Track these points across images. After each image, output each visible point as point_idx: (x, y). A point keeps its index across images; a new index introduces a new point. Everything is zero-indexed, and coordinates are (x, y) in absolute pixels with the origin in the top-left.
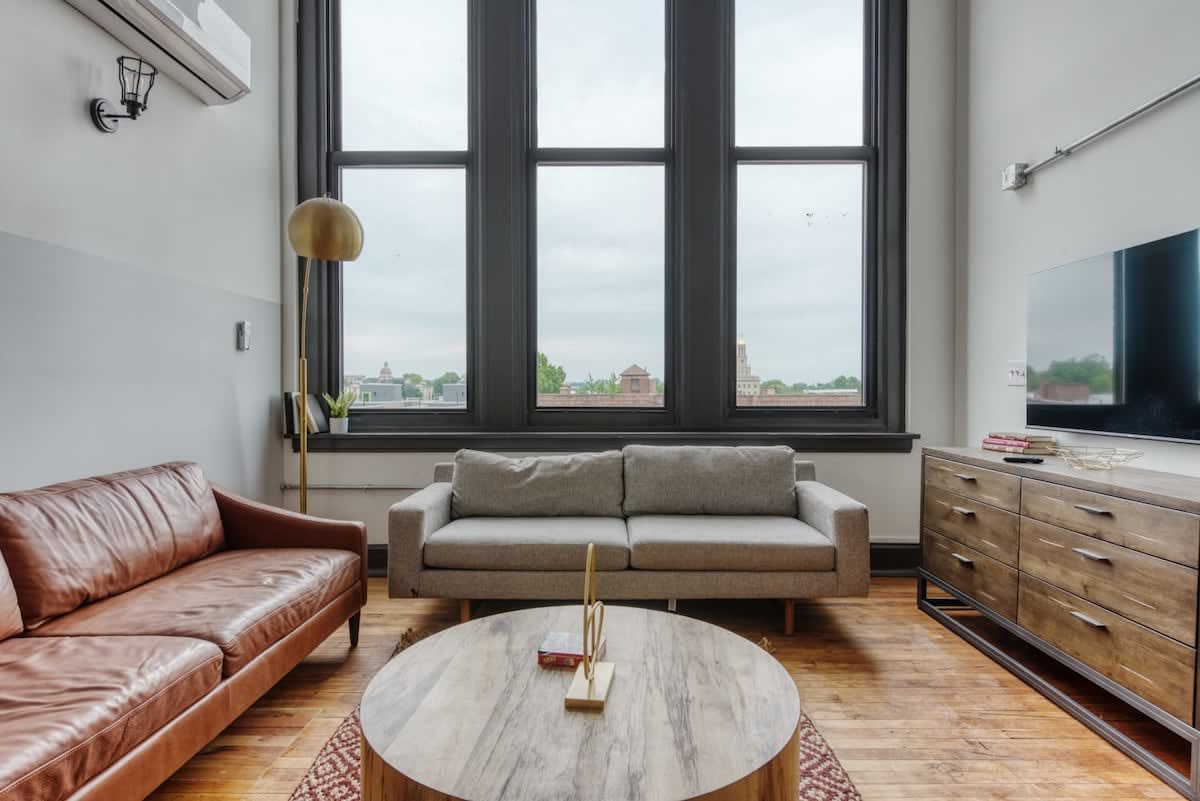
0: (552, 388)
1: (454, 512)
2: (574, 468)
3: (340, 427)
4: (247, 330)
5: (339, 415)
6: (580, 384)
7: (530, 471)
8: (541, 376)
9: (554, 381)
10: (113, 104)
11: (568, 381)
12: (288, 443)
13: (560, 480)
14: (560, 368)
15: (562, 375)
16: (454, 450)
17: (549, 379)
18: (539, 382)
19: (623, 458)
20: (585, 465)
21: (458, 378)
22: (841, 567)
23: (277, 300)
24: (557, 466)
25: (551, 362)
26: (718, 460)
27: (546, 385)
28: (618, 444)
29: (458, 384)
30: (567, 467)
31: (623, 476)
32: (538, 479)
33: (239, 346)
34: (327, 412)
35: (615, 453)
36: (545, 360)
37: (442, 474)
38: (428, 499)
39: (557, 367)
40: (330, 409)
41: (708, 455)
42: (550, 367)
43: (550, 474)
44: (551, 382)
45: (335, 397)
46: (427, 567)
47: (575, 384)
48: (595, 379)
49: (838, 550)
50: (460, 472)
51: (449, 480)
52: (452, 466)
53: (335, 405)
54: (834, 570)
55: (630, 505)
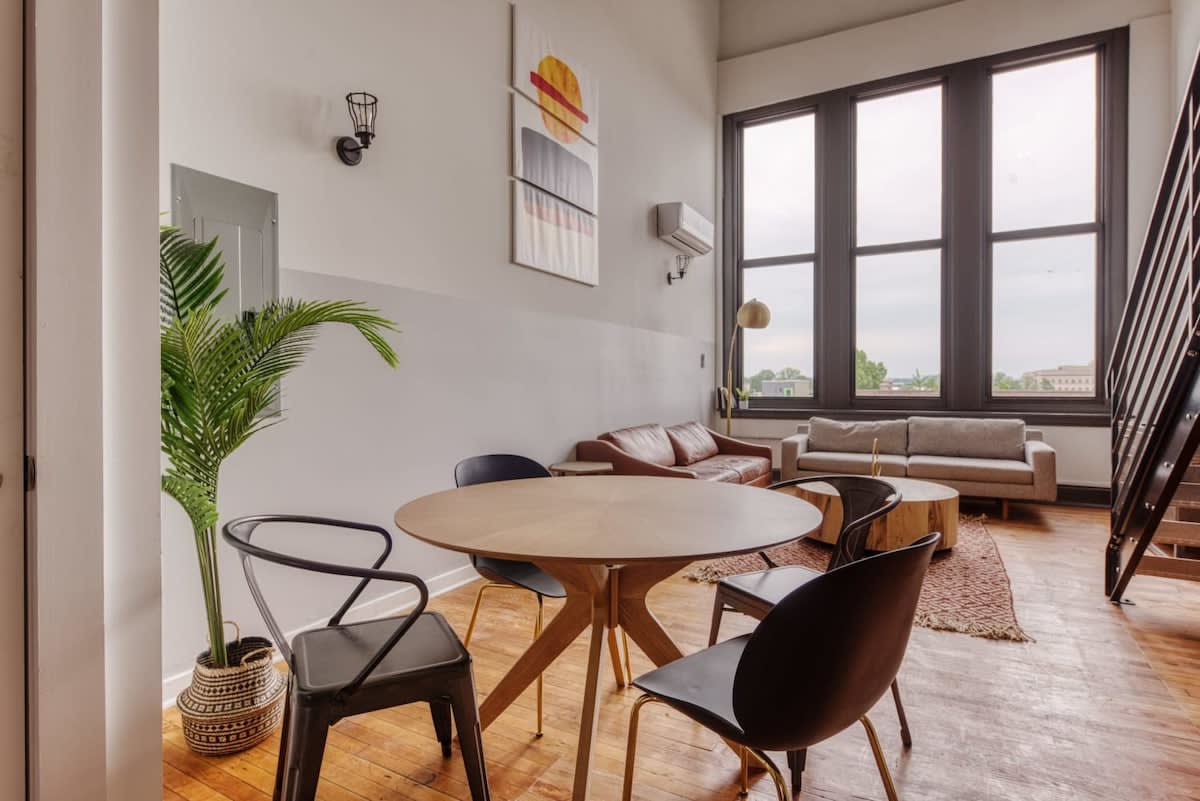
0: (872, 384)
1: (810, 448)
2: (877, 428)
3: (744, 405)
4: (706, 359)
5: (744, 399)
6: (904, 380)
7: (852, 428)
8: (859, 372)
9: (874, 377)
10: (675, 274)
11: (890, 376)
12: (718, 414)
13: (869, 435)
14: (881, 364)
15: (882, 369)
16: (808, 419)
17: (867, 375)
18: (858, 378)
19: (908, 425)
20: (884, 427)
21: (773, 375)
22: (1036, 482)
23: (713, 340)
24: (866, 427)
25: (870, 358)
26: (969, 427)
27: (865, 382)
28: (906, 416)
29: (773, 381)
30: (873, 427)
31: (908, 433)
32: (856, 434)
33: (702, 365)
34: (737, 397)
35: (904, 421)
36: (864, 357)
37: (801, 430)
38: (800, 439)
39: (877, 364)
40: (738, 396)
41: (963, 424)
42: (870, 363)
43: (863, 431)
44: (870, 378)
45: (741, 389)
46: (799, 469)
47: (897, 380)
48: (923, 375)
49: (1035, 473)
50: (812, 428)
51: (806, 433)
52: (807, 427)
53: (742, 394)
54: (1032, 484)
55: (911, 449)
